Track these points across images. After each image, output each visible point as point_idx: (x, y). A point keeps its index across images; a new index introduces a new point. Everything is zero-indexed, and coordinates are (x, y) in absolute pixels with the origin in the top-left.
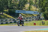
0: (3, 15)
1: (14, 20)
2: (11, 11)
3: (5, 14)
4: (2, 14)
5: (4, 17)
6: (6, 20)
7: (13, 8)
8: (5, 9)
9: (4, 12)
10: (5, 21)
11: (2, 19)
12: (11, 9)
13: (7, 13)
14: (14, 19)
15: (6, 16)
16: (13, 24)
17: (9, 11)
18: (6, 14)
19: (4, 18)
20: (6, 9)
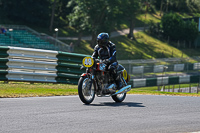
0: (134, 39)
1: (189, 68)
2: (175, 21)
3: (145, 37)
4: (130, 35)
5: (137, 53)
6: (150, 68)
7: (184, 9)
8: (143, 12)
9: (141, 25)
10: (146, 71)
11: (130, 62)
12: (173, 9)
13: (153, 32)
14: (191, 61)
15: (149, 49)
16: (185, 88)
17: (163, 19)
18: (147, 34)
19: (139, 57)
20: (152, 12)
